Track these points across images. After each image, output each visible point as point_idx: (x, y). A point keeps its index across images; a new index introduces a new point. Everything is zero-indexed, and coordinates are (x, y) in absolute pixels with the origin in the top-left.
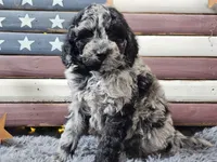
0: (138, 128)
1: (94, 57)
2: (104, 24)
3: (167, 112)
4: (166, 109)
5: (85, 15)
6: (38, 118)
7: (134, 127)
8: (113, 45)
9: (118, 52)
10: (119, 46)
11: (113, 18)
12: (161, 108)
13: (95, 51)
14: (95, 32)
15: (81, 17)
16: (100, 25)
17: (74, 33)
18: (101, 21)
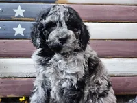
0: (88, 99)
1: (57, 41)
2: (64, 18)
3: (109, 86)
4: (109, 83)
5: (51, 12)
6: (5, 90)
7: (85, 99)
8: (71, 33)
9: (75, 38)
10: (75, 34)
11: (71, 14)
12: (105, 83)
13: (57, 37)
14: (58, 24)
15: (48, 13)
16: (62, 18)
17: (42, 25)
18: (62, 16)
